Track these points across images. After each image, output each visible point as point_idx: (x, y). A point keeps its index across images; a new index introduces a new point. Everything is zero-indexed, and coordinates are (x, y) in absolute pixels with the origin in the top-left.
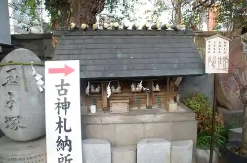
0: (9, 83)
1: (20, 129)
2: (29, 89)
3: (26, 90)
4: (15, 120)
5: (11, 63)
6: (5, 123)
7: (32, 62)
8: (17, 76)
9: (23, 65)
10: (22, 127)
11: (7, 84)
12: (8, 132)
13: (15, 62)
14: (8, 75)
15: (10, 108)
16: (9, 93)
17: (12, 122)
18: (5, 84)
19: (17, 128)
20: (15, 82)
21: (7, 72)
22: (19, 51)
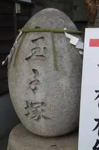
0: (34, 57)
1: (42, 119)
2: (60, 68)
3: (56, 68)
4: (39, 107)
5: (37, 29)
6: (24, 109)
7: (65, 29)
8: (45, 48)
9: (54, 32)
10: (45, 118)
11: (32, 58)
12: (27, 122)
13: (43, 27)
14: (34, 46)
15: (33, 90)
16: (34, 71)
17: (34, 109)
18: (30, 58)
19: (39, 118)
20: (42, 56)
21: (33, 41)
22: (47, 12)
